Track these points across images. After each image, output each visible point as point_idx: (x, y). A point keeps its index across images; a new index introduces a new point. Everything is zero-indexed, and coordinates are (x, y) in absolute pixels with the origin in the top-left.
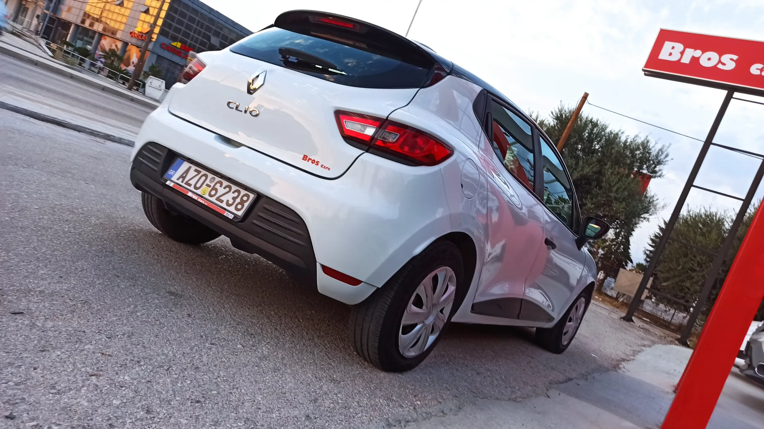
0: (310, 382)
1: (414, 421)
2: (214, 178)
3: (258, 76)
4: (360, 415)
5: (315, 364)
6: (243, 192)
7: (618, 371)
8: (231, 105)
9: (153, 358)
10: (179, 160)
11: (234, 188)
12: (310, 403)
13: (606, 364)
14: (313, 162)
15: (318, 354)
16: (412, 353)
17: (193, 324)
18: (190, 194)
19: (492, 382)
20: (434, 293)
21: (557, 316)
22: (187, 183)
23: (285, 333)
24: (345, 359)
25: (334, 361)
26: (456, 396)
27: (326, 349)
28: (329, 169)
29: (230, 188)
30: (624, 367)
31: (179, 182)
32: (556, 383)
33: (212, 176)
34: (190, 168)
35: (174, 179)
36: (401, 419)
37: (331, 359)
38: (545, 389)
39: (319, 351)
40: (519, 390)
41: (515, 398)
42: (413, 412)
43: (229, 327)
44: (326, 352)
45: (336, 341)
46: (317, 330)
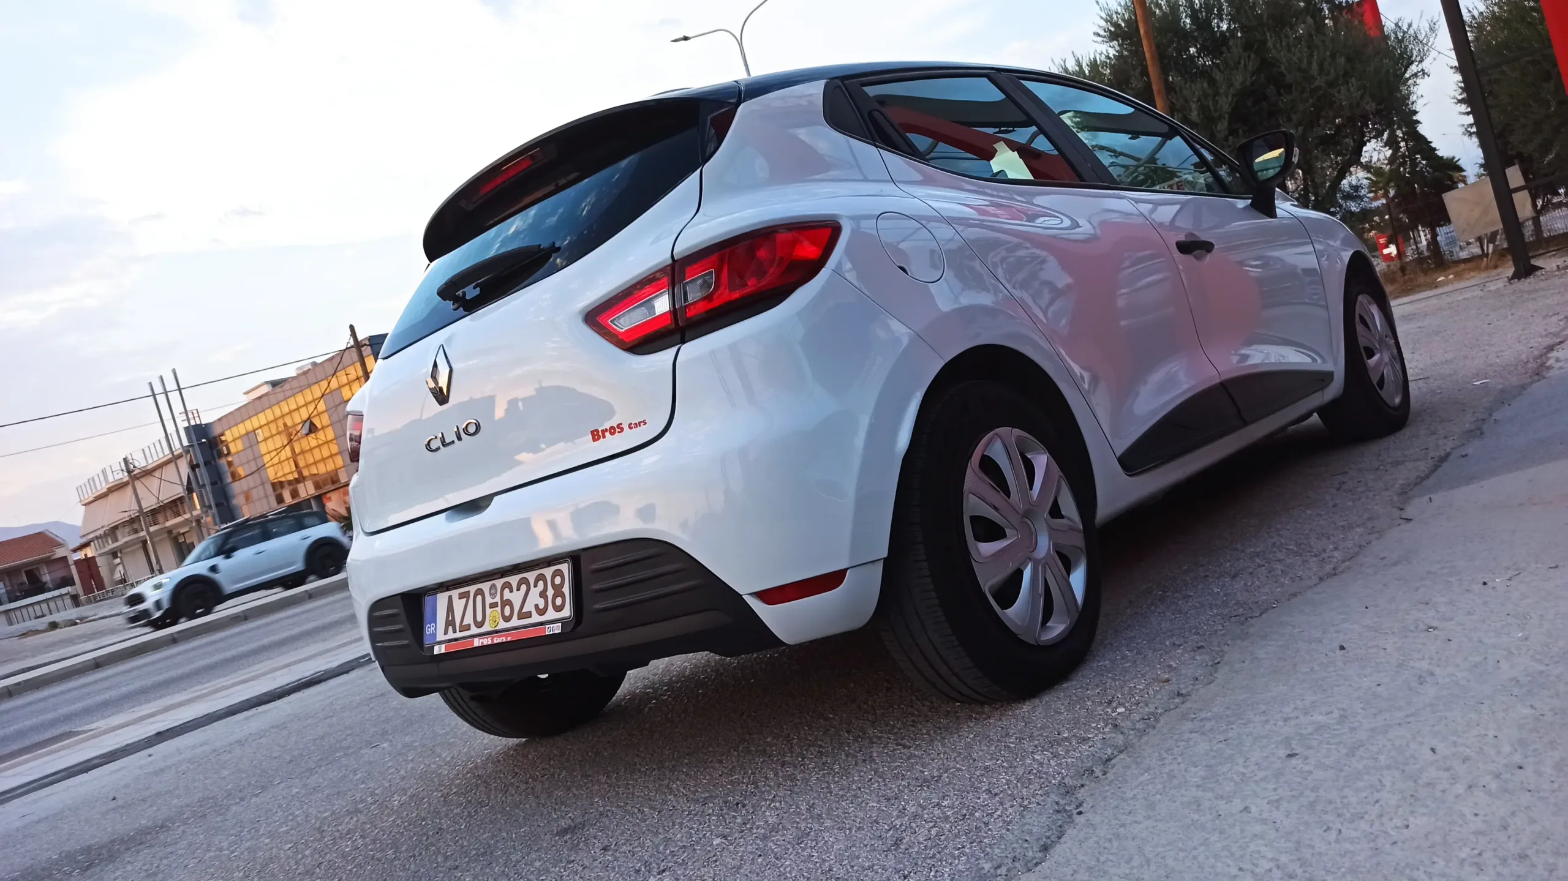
0: (878, 816)
1: (1121, 752)
2: (493, 586)
3: (435, 365)
4: (999, 813)
5: (880, 777)
7: (1548, 375)
8: (433, 446)
10: (428, 599)
11: (531, 576)
12: (886, 856)
13: (1514, 380)
14: (612, 431)
15: (880, 754)
16: (1057, 628)
17: (616, 859)
18: (477, 643)
19: (1270, 571)
20: (1008, 493)
21: (1335, 363)
22: (462, 629)
23: (803, 759)
24: (940, 728)
25: (919, 745)
26: (1199, 648)
27: (895, 734)
28: (645, 423)
29: (525, 581)
30: (1558, 360)
31: (451, 635)
32: (1416, 484)
33: (488, 585)
34: (450, 597)
36: (1089, 765)
37: (910, 747)
38: (1395, 510)
39: (883, 748)
40: (1336, 549)
41: (1334, 569)
42: (1114, 735)
43: (688, 821)
44: (896, 740)
45: (912, 707)
46: (867, 712)
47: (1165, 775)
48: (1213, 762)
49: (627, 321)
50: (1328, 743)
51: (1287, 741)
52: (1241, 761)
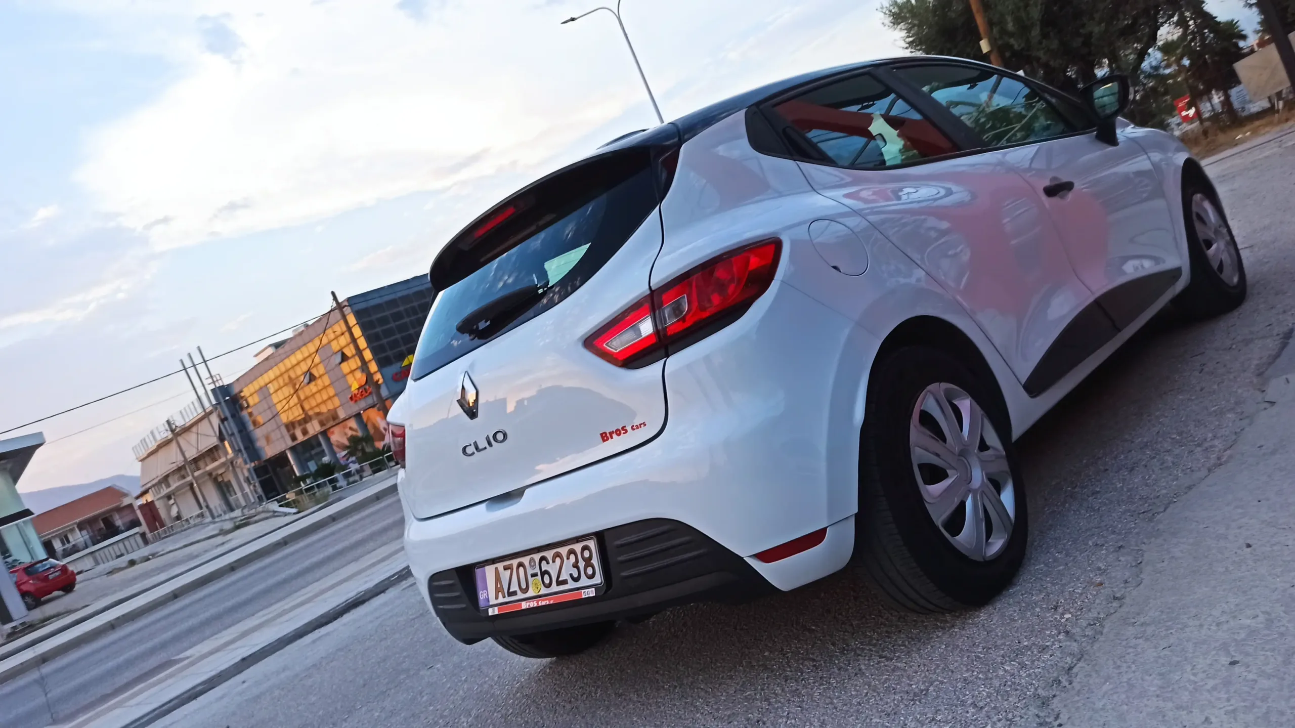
1: (1079, 660)
2: (532, 560)
3: (463, 387)
5: (874, 691)
6: (578, 547)
8: (468, 452)
10: (478, 571)
11: (564, 551)
15: (867, 666)
16: (997, 545)
18: (525, 605)
19: (1162, 464)
20: (944, 440)
21: (1180, 260)
22: (511, 594)
24: (913, 639)
25: (899, 657)
26: (1119, 547)
28: (645, 425)
29: (558, 555)
31: (501, 600)
33: (528, 558)
35: (493, 601)
36: (1055, 675)
37: (892, 659)
38: (1258, 393)
39: (869, 660)
40: (1215, 437)
41: (1219, 459)
42: (1068, 643)
44: (878, 652)
45: (882, 617)
47: (1125, 684)
48: (1164, 670)
49: (619, 343)
50: (1263, 649)
51: (1225, 647)
52: (1189, 668)
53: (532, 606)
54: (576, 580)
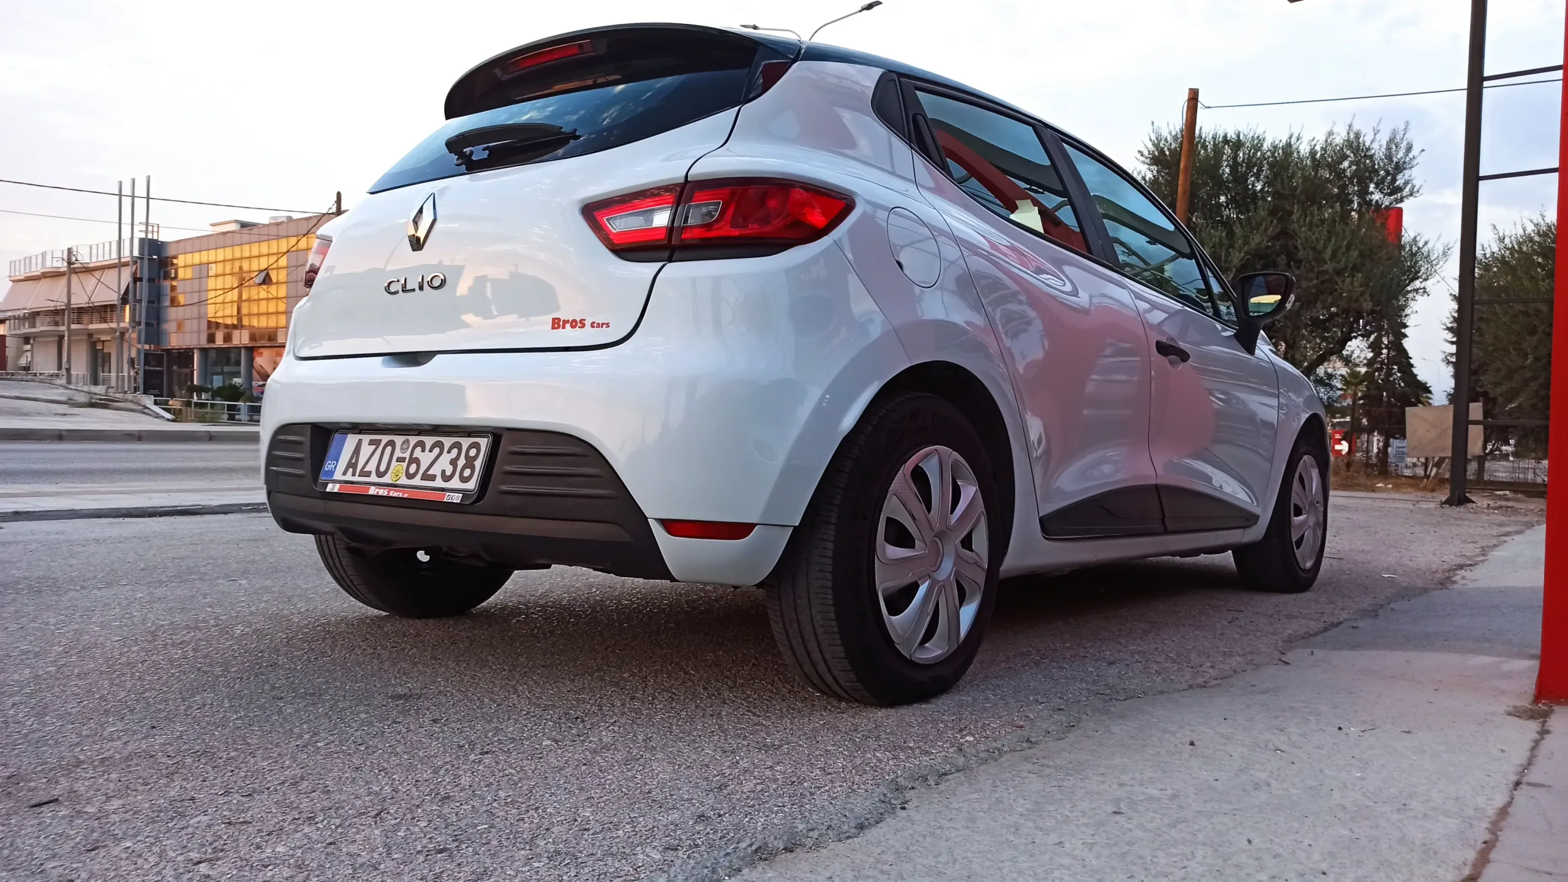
0: (710, 762)
1: (958, 771)
2: (408, 441)
3: (421, 211)
4: (827, 788)
5: (723, 732)
6: (466, 442)
7: (1451, 587)
8: (393, 289)
9: (344, 804)
10: (337, 436)
11: (448, 442)
12: (707, 795)
13: (1420, 583)
14: (574, 324)
15: (729, 714)
16: (935, 650)
17: (443, 732)
18: (373, 491)
19: (1146, 668)
20: (929, 509)
21: (1264, 510)
22: (362, 474)
23: (653, 699)
25: (769, 717)
26: (1060, 710)
27: (748, 702)
28: (608, 325)
29: (441, 445)
30: (1463, 578)
31: (349, 477)
32: (1303, 638)
33: (402, 438)
34: (360, 441)
35: (338, 476)
36: (925, 773)
37: (759, 716)
38: (1277, 653)
39: (733, 710)
40: (1212, 667)
41: (1205, 682)
42: (956, 756)
43: (524, 719)
44: (749, 708)
45: (772, 685)
46: (727, 677)
47: (993, 799)
48: (1042, 800)
49: (621, 224)
50: (1155, 812)
51: (1117, 801)
52: (1069, 806)
53: (380, 494)
54: (446, 478)
